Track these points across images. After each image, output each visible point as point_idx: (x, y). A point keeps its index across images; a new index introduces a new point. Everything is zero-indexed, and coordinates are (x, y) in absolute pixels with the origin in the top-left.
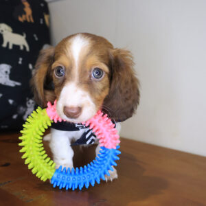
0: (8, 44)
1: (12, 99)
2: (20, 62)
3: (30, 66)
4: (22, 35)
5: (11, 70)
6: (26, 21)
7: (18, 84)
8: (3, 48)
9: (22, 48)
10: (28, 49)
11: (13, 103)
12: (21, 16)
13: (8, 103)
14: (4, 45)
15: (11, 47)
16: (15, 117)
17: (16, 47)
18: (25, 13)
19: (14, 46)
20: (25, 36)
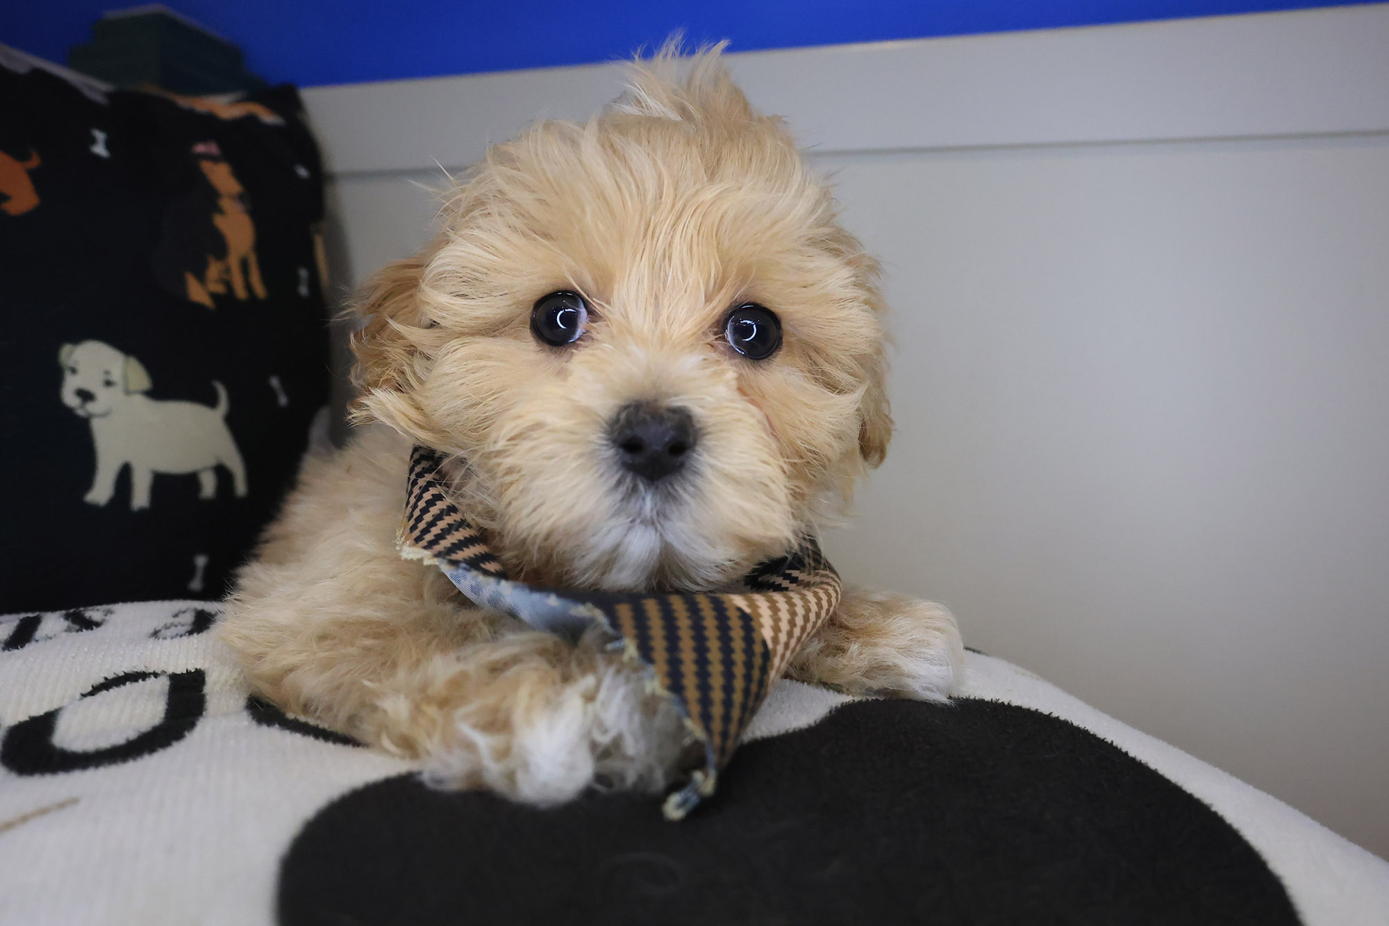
0: (125, 476)
2: (196, 585)
6: (225, 300)
9: (209, 486)
10: (241, 487)
12: (201, 277)
14: (101, 492)
15: (141, 497)
19: (162, 482)
20: (223, 406)
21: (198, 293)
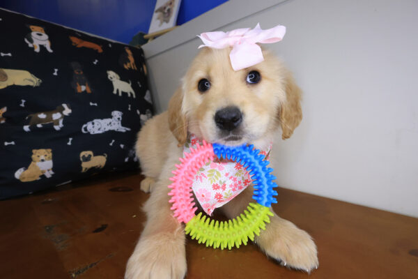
0: (118, 90)
1: (123, 144)
2: (129, 109)
3: (138, 112)
4: (129, 83)
5: (123, 116)
6: (130, 69)
7: (128, 129)
8: (114, 94)
9: (129, 95)
10: (134, 96)
11: (124, 147)
12: (126, 64)
13: (120, 147)
14: (115, 92)
15: (120, 94)
16: (126, 160)
17: (124, 94)
18: (129, 61)
19: (123, 93)
20: (131, 84)
21: (126, 67)
